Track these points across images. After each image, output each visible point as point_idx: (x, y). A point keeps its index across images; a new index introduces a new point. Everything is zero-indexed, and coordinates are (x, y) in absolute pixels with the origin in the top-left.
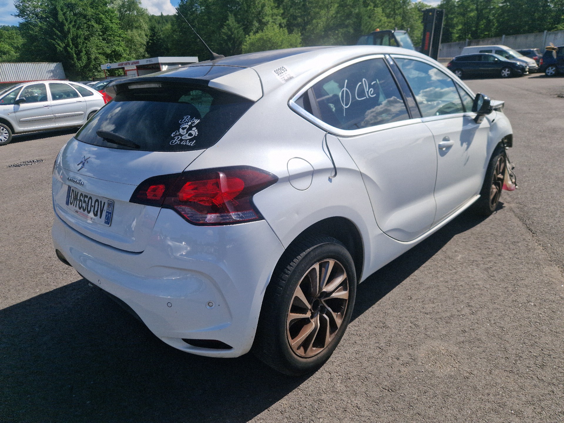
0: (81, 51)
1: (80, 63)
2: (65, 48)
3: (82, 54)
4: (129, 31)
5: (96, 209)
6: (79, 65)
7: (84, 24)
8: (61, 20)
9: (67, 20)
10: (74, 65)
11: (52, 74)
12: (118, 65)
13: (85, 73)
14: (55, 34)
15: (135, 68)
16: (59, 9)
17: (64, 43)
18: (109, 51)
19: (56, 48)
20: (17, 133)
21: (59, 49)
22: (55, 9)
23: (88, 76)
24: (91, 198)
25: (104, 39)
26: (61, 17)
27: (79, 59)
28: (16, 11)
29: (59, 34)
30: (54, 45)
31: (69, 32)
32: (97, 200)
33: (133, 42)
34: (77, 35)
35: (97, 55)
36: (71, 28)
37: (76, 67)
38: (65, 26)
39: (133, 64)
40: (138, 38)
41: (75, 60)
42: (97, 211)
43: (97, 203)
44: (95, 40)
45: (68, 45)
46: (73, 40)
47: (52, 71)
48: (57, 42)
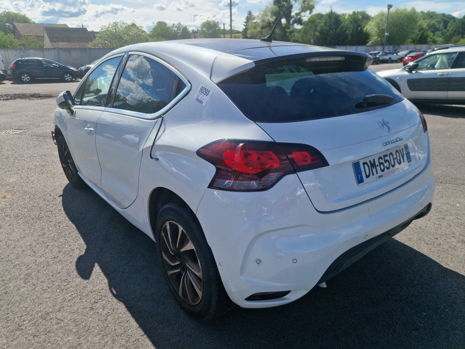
5: (398, 159)
24: (391, 154)
32: (397, 151)
42: (400, 160)
43: (397, 154)
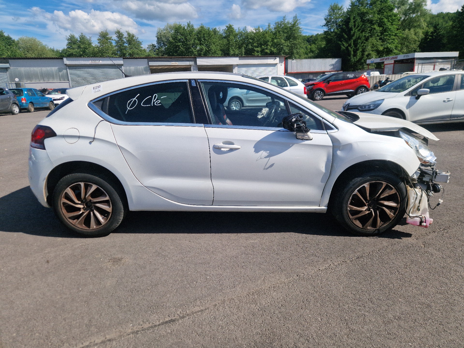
0: (358, 49)
1: (354, 59)
2: (347, 48)
3: (358, 52)
4: (407, 30)
6: (353, 59)
7: (368, 27)
8: (350, 26)
9: (355, 26)
10: (349, 60)
11: (332, 67)
12: (380, 60)
13: (357, 66)
14: (344, 37)
15: (393, 62)
16: (352, 18)
17: (348, 43)
18: (381, 48)
19: (341, 47)
20: (245, 107)
21: (343, 48)
22: (349, 19)
23: (358, 68)
25: (380, 39)
26: (351, 24)
27: (355, 55)
28: (324, 22)
29: (346, 37)
30: (340, 45)
31: (354, 35)
33: (407, 40)
34: (359, 37)
35: (371, 52)
36: (356, 32)
37: (350, 61)
38: (353, 30)
39: (392, 59)
40: (413, 36)
41: (352, 56)
44: (373, 40)
45: (350, 45)
46: (354, 41)
47: (333, 65)
48: (343, 43)
